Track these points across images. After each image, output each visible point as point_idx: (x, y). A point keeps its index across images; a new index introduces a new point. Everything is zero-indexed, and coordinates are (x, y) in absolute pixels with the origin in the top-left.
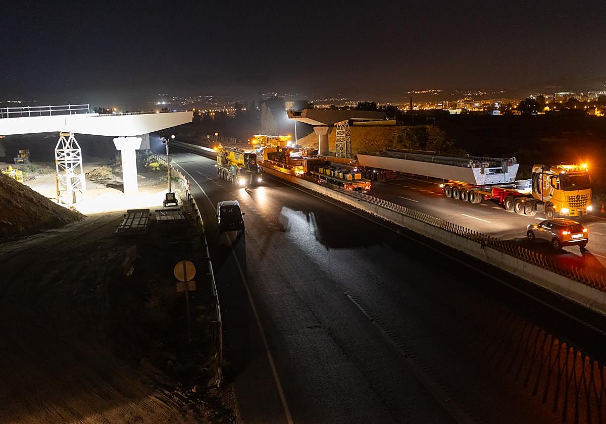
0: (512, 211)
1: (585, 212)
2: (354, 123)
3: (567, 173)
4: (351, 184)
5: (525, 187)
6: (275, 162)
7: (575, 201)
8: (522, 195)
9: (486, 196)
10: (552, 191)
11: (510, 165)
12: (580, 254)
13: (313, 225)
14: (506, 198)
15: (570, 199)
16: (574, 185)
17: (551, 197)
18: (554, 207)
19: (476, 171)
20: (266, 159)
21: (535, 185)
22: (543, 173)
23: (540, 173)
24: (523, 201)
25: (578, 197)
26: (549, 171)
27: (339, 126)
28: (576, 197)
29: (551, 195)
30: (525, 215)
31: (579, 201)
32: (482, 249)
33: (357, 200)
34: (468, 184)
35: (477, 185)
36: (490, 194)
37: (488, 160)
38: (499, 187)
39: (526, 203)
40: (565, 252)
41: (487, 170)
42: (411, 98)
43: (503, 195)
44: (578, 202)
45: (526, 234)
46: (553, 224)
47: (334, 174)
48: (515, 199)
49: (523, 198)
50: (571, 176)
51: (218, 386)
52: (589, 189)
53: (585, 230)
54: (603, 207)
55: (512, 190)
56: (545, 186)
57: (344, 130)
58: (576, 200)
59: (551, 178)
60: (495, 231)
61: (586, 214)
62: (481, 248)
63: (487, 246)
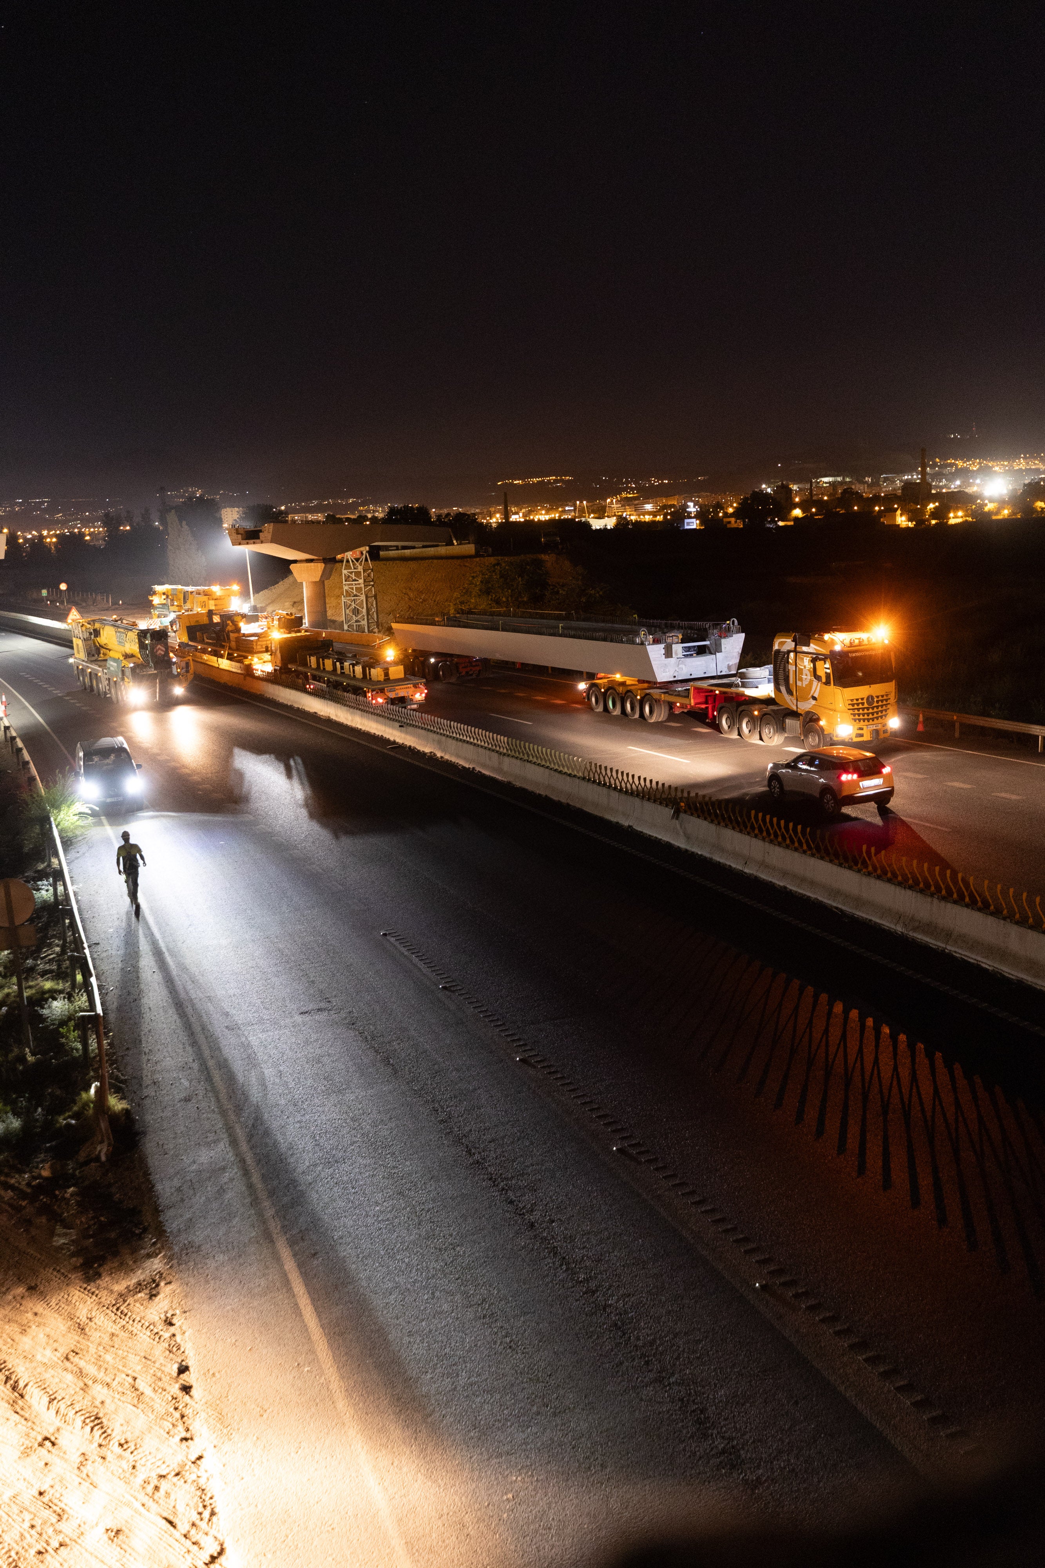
0: (735, 736)
1: (885, 732)
2: (381, 553)
3: (846, 649)
4: (382, 691)
5: (760, 683)
6: (206, 646)
7: (863, 709)
8: (754, 701)
9: (678, 704)
10: (817, 688)
11: (724, 637)
12: (878, 821)
13: (302, 784)
14: (721, 708)
15: (853, 705)
16: (860, 674)
17: (814, 702)
18: (822, 723)
19: (655, 652)
20: (185, 639)
21: (780, 678)
22: (795, 651)
23: (789, 652)
24: (756, 713)
25: (870, 699)
26: (809, 646)
27: (348, 561)
28: (865, 701)
29: (814, 698)
30: (761, 742)
31: (873, 708)
32: (674, 820)
33: (397, 724)
34: (639, 681)
35: (656, 683)
36: (685, 701)
37: (679, 628)
38: (704, 685)
39: (763, 716)
40: (848, 818)
41: (678, 648)
42: (505, 494)
43: (715, 702)
44: (871, 711)
45: (766, 783)
46: (821, 760)
47: (342, 668)
48: (741, 709)
49: (757, 707)
50: (854, 655)
51: (103, 1158)
52: (891, 681)
53: (886, 770)
54: (921, 718)
55: (733, 690)
56: (801, 680)
57: (360, 569)
58: (866, 705)
59: (814, 661)
60: (700, 780)
61: (886, 735)
62: (673, 818)
63: (685, 812)
